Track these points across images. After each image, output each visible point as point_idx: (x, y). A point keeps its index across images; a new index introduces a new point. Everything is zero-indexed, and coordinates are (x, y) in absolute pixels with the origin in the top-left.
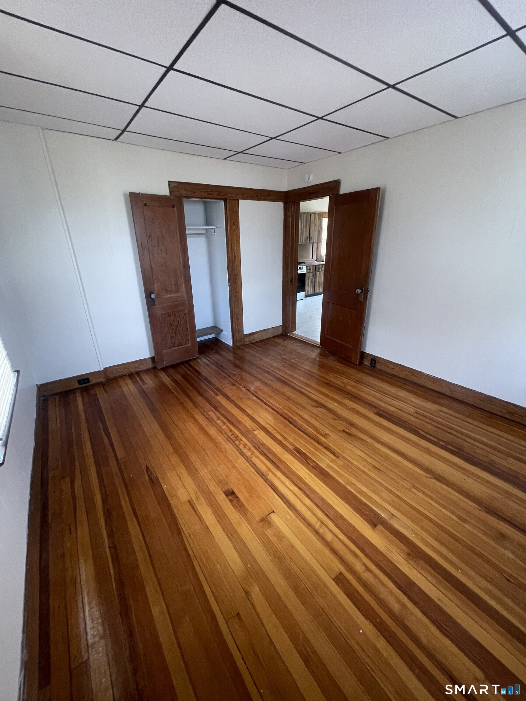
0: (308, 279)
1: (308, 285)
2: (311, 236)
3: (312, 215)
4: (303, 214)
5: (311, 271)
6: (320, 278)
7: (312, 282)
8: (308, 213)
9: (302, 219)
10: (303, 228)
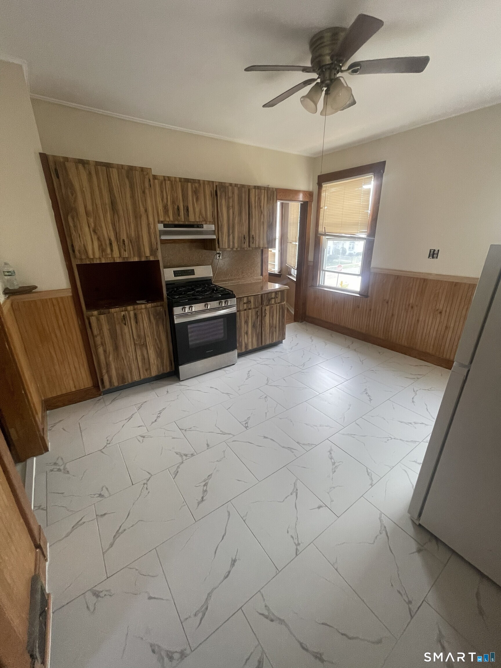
0: (246, 322)
1: (247, 333)
2: (253, 233)
3: (253, 192)
4: (230, 188)
5: (252, 306)
6: (273, 316)
7: (254, 326)
8: (243, 186)
9: (229, 198)
10: (234, 219)
